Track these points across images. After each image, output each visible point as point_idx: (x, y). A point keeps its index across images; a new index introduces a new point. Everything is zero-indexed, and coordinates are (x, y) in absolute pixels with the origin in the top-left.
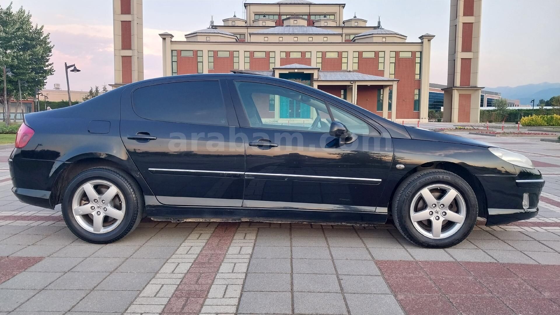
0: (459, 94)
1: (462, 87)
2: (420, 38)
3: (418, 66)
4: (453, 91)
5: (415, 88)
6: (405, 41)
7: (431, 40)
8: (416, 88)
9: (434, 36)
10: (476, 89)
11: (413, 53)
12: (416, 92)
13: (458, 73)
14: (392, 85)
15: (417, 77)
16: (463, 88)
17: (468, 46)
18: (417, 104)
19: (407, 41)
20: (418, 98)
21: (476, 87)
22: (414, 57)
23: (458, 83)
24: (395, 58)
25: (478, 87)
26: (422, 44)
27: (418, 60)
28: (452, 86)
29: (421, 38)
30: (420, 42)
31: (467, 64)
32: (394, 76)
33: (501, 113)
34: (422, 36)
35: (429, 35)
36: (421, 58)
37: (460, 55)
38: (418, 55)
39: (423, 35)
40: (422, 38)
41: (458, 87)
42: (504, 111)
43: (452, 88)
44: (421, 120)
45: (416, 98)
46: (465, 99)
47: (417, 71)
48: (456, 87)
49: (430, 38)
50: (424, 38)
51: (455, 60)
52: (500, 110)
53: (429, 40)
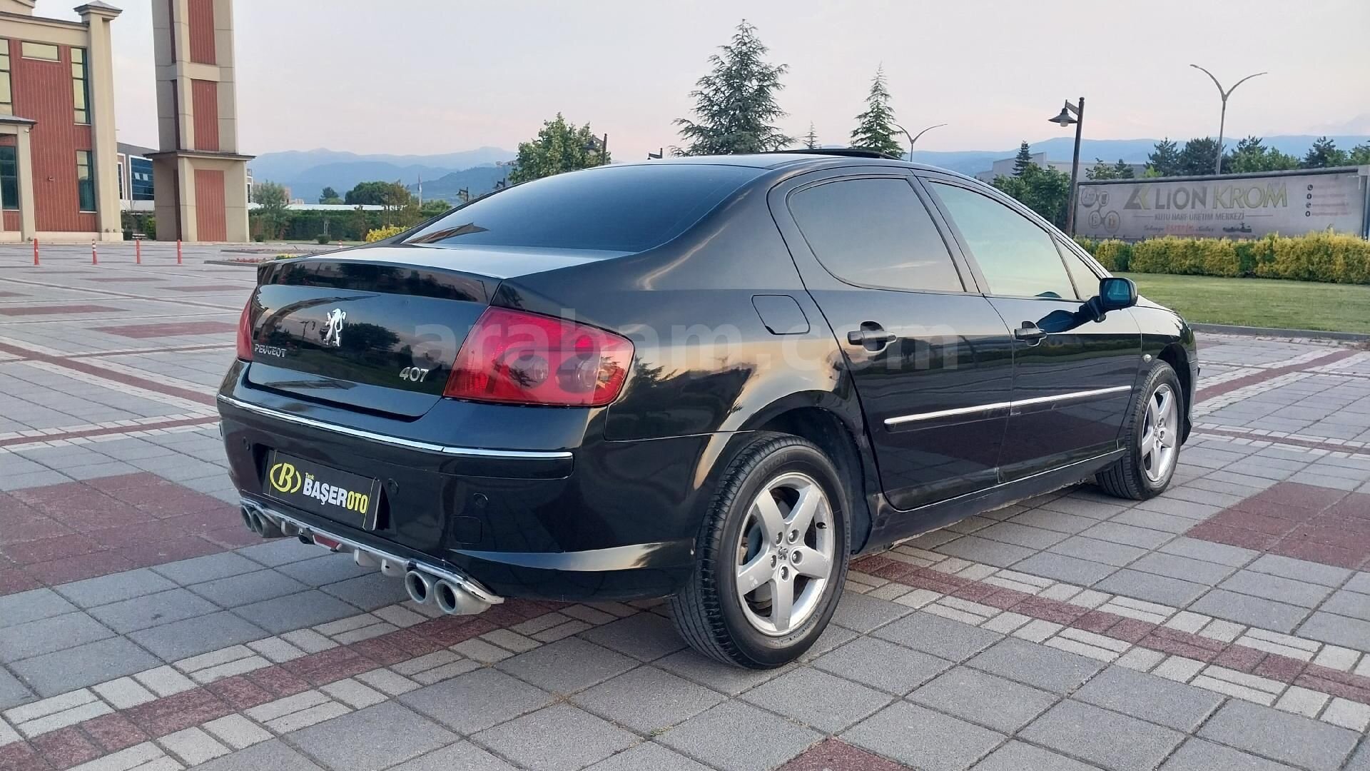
0: (195, 170)
1: (201, 151)
2: (78, 9)
3: (79, 87)
4: (179, 160)
5: (76, 148)
6: (31, 11)
7: (111, 21)
8: (80, 148)
9: (120, 11)
10: (235, 159)
11: (64, 51)
12: (82, 158)
13: (187, 117)
14: (16, 135)
15: (80, 117)
16: (203, 154)
17: (205, 50)
18: (88, 193)
19: (35, 13)
20: (89, 175)
21: (234, 154)
22: (66, 61)
23: (189, 141)
24: (8, 57)
25: (240, 154)
26: (87, 27)
27: (78, 71)
28: (173, 148)
29: (82, 10)
30: (81, 22)
31: (207, 93)
32: (9, 108)
33: (274, 219)
34: (86, 5)
35: (106, 6)
36: (86, 64)
37: (189, 71)
38: (77, 56)
39: (88, 3)
40: (85, 12)
41: (192, 153)
42: (280, 213)
43: (175, 152)
44: (104, 234)
45: (83, 173)
46: (211, 183)
47: (79, 101)
48: (186, 151)
49: (109, 14)
50: (91, 11)
51: (175, 82)
52: (272, 211)
53: (106, 21)
